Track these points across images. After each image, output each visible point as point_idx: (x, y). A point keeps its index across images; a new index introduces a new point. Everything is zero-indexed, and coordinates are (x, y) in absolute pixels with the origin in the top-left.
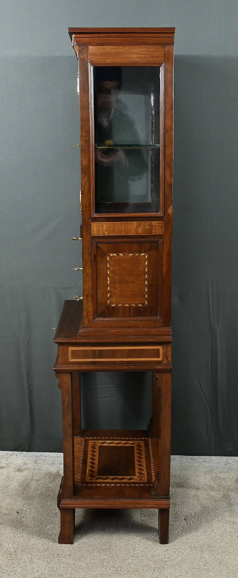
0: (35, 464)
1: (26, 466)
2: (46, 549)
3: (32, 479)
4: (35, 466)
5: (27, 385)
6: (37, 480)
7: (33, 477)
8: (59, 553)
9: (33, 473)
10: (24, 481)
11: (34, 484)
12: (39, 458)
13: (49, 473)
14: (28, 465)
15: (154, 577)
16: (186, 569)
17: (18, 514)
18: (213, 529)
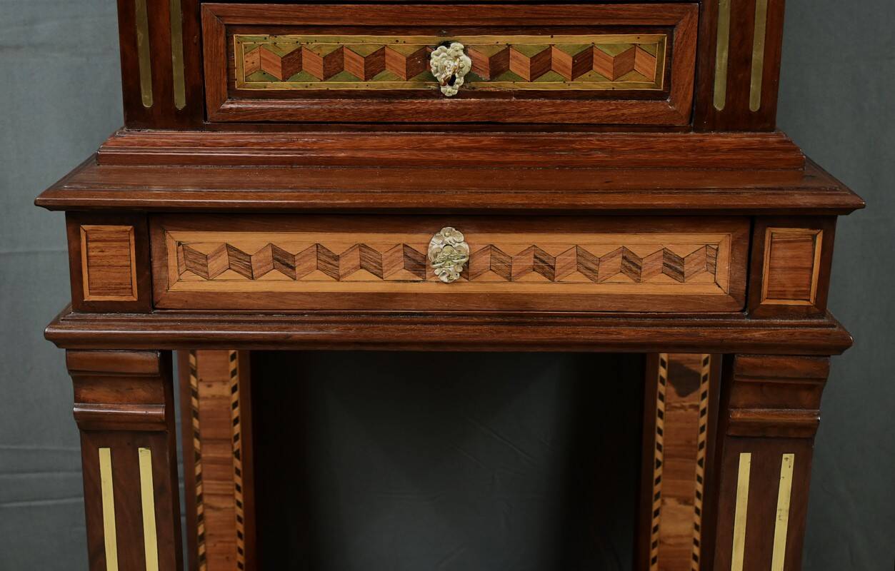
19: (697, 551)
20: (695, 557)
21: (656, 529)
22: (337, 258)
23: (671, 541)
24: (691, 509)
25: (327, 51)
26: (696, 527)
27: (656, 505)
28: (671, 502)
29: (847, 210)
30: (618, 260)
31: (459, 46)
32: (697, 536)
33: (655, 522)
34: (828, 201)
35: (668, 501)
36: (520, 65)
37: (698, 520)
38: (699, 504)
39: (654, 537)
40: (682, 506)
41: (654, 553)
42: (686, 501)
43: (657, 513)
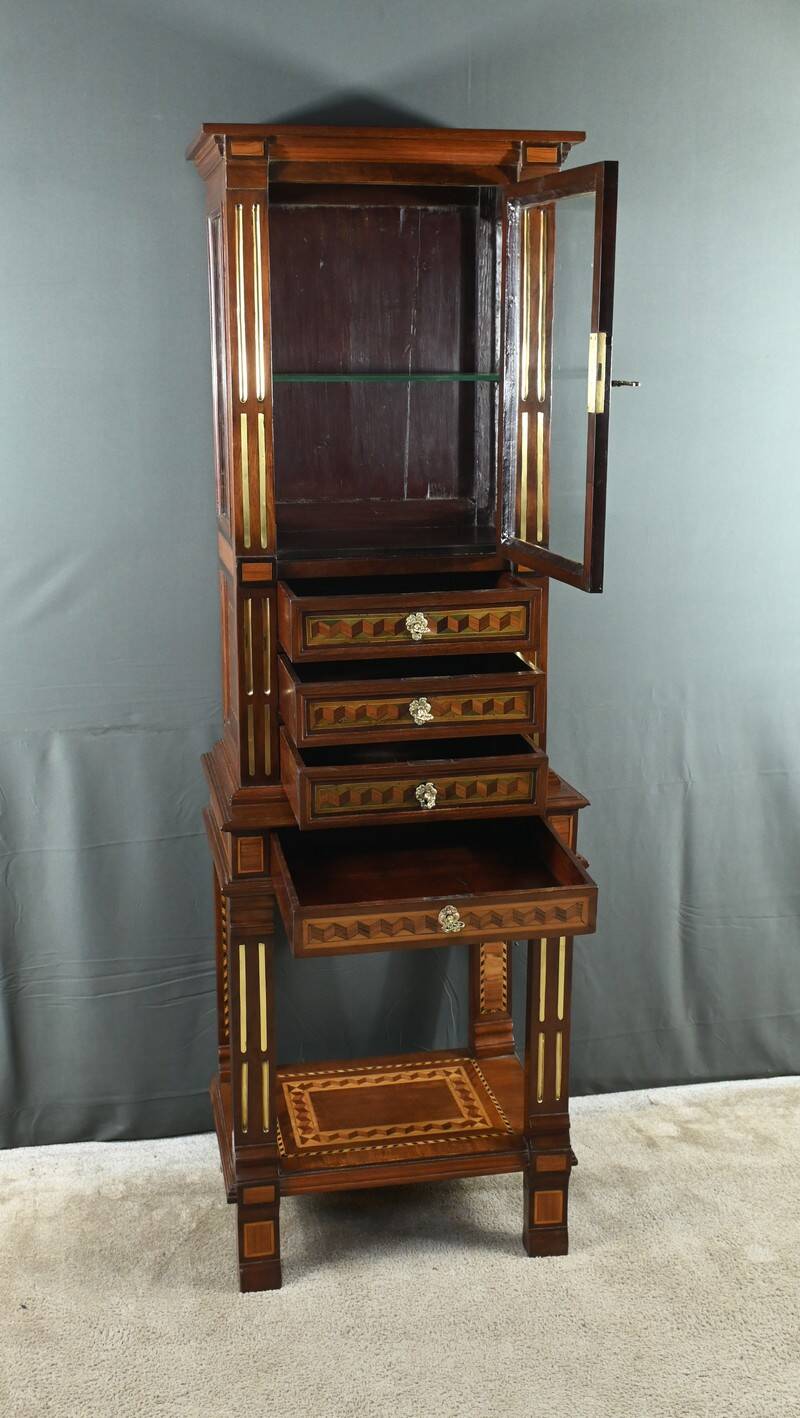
0: (34, 1179)
1: (11, 1186)
2: (121, 1388)
3: (36, 1218)
4: (35, 1183)
5: (5, 980)
6: (50, 1219)
7: (36, 1210)
8: (157, 1393)
9: (35, 1202)
10: (16, 1225)
11: (44, 1231)
12: (38, 1161)
13: (77, 1196)
14: (16, 1184)
15: (405, 1417)
16: (473, 1384)
17: (25, 1310)
18: (507, 1280)
19: (505, 983)
20: (504, 987)
21: (483, 972)
22: (392, 925)
23: (492, 979)
24: (500, 959)
25: (363, 791)
26: (504, 969)
27: (482, 959)
28: (490, 956)
29: (583, 806)
30: (534, 914)
31: (431, 784)
32: (505, 974)
33: (482, 968)
34: (575, 803)
35: (488, 956)
36: (461, 791)
37: (505, 965)
38: (505, 956)
39: (482, 977)
40: (496, 958)
41: (482, 986)
42: (499, 955)
43: (483, 963)
